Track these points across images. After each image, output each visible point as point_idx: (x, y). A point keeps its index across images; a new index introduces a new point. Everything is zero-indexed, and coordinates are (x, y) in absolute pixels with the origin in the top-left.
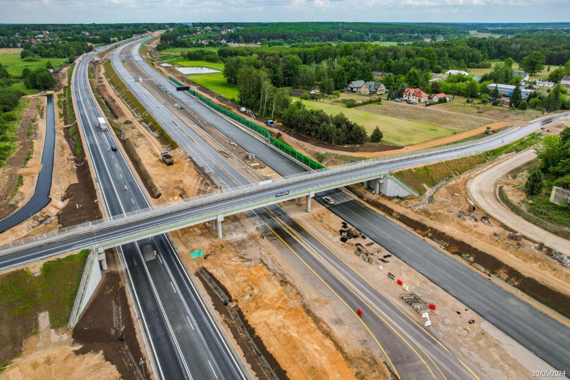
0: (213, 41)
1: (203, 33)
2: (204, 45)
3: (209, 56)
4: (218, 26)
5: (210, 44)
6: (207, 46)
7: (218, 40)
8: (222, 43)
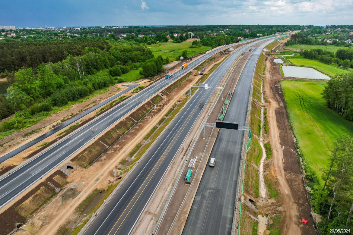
0: (338, 40)
1: (332, 33)
2: (328, 44)
3: (324, 56)
4: (348, 28)
5: (334, 43)
6: (330, 44)
7: (344, 39)
8: (346, 43)
